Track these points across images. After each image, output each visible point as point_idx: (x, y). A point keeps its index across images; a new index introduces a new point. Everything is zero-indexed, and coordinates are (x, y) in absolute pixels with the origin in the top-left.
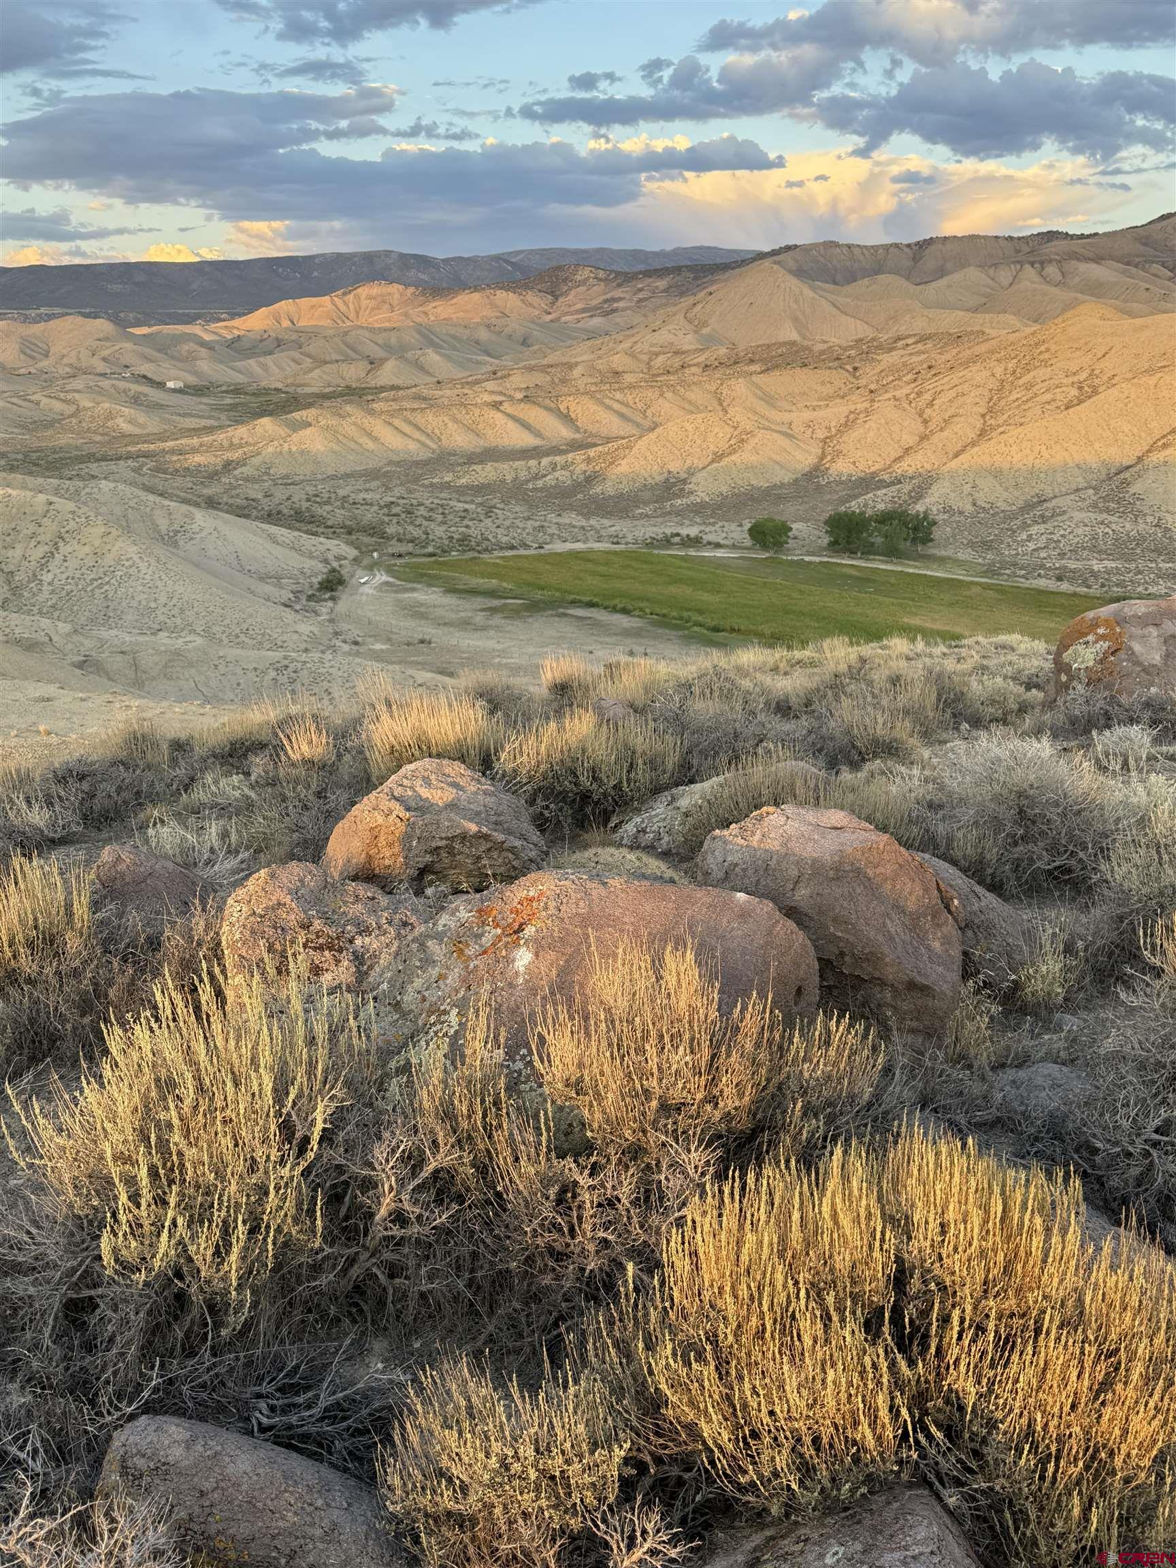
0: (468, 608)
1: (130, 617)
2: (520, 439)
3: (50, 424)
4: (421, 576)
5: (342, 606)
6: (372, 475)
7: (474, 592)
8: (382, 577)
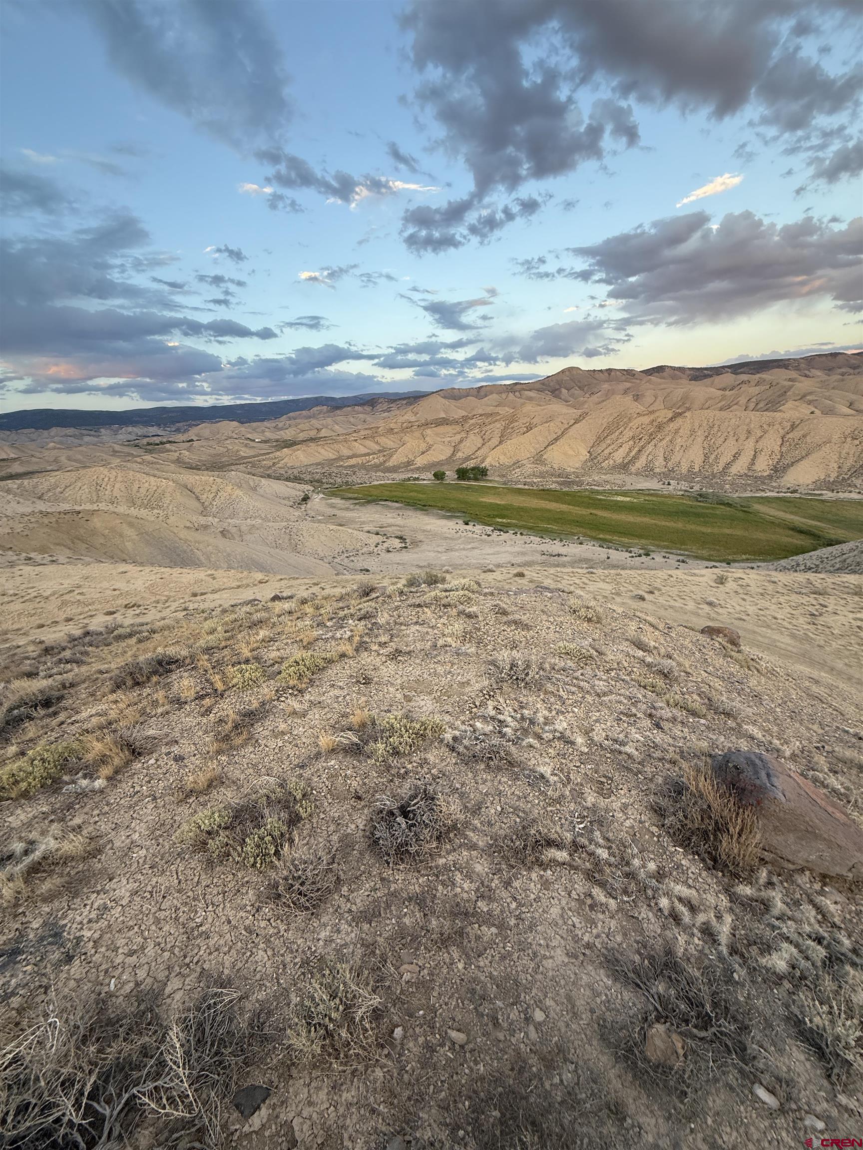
0: (348, 504)
1: (241, 514)
2: (363, 450)
3: (219, 455)
4: (333, 494)
5: (309, 506)
6: (318, 464)
7: (350, 499)
8: (321, 496)
